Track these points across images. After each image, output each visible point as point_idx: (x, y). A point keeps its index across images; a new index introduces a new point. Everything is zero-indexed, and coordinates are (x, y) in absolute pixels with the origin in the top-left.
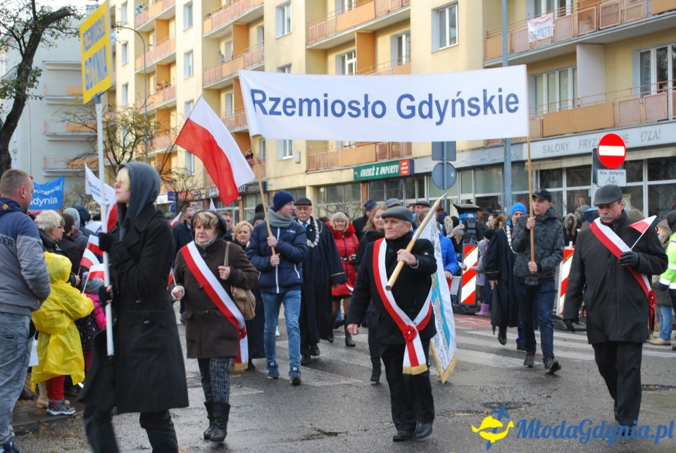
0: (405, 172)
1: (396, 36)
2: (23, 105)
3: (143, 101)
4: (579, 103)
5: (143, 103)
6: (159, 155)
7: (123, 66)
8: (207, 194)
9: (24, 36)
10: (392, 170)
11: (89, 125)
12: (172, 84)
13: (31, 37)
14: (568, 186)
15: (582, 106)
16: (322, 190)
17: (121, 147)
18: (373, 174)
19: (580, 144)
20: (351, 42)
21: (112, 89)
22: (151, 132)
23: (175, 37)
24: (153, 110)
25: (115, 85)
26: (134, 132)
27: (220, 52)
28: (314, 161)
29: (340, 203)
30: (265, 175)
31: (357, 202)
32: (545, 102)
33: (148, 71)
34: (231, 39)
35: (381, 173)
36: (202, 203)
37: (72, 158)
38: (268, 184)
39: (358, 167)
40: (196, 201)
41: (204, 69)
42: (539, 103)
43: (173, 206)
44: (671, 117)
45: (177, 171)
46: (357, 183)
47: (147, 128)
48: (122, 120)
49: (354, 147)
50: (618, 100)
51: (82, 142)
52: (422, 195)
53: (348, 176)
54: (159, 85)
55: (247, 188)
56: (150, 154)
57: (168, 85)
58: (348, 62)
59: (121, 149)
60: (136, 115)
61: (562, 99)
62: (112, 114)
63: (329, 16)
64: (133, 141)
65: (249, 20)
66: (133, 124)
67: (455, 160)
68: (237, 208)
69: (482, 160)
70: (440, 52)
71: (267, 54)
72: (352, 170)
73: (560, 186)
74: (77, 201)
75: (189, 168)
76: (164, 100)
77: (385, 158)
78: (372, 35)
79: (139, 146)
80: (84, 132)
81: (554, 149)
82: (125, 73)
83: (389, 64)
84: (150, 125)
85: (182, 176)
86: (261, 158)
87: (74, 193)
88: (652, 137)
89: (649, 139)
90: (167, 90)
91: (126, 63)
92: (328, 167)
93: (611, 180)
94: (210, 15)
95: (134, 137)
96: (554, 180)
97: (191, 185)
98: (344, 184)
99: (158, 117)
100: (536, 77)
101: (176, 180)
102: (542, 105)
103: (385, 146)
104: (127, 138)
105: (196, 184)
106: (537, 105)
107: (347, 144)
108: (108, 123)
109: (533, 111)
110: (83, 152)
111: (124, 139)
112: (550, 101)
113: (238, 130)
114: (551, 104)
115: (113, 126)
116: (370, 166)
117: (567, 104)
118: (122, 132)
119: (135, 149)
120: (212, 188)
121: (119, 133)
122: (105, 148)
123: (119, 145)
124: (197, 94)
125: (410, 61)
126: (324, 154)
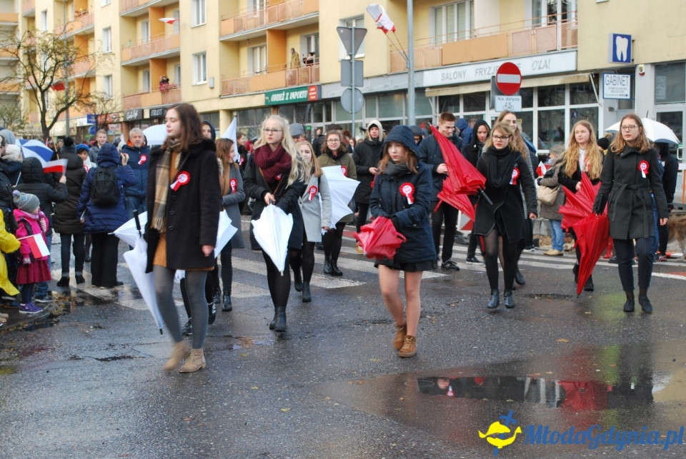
0: (313, 98)
3: (63, 27)
4: (476, 34)
5: (63, 29)
6: (78, 79)
8: (124, 117)
10: (301, 95)
11: (10, 50)
12: (90, 11)
14: (465, 111)
15: (478, 37)
16: (235, 114)
17: (41, 71)
18: (283, 99)
19: (476, 73)
21: (31, 15)
22: (71, 57)
24: (72, 36)
25: (34, 12)
26: (53, 57)
28: (227, 86)
29: (252, 127)
30: (180, 99)
32: (444, 32)
35: (291, 98)
36: (120, 125)
39: (269, 93)
40: (115, 123)
42: (438, 34)
43: (92, 129)
44: (559, 48)
45: (97, 95)
46: (268, 107)
47: (67, 54)
48: (43, 46)
49: (265, 73)
50: (511, 32)
51: (4, 66)
52: (329, 119)
53: (259, 101)
54: (77, 12)
56: (71, 78)
57: (85, 13)
59: (42, 74)
60: (55, 41)
61: (460, 30)
62: (33, 39)
64: (54, 66)
66: (54, 50)
69: (386, 86)
72: (263, 95)
73: (458, 111)
75: (107, 93)
76: (82, 27)
77: (294, 84)
79: (59, 71)
80: (5, 57)
81: (452, 77)
84: (70, 51)
85: (102, 100)
86: (177, 83)
88: (541, 66)
89: (540, 68)
90: (84, 18)
92: (241, 93)
93: (508, 105)
95: (54, 62)
96: (451, 105)
97: (111, 108)
98: (255, 108)
99: (76, 44)
100: (436, 9)
101: (95, 104)
102: (442, 36)
103: (294, 72)
104: (47, 63)
105: (115, 108)
106: (436, 36)
107: (258, 71)
108: (28, 47)
109: (433, 40)
110: (5, 76)
111: (45, 64)
112: (449, 32)
113: (154, 55)
114: (450, 34)
115: (34, 51)
116: (280, 92)
117: (464, 34)
118: (43, 57)
119: (56, 74)
120: (130, 111)
121: (40, 58)
122: (25, 72)
123: (39, 69)
124: (115, 22)
126: (237, 80)
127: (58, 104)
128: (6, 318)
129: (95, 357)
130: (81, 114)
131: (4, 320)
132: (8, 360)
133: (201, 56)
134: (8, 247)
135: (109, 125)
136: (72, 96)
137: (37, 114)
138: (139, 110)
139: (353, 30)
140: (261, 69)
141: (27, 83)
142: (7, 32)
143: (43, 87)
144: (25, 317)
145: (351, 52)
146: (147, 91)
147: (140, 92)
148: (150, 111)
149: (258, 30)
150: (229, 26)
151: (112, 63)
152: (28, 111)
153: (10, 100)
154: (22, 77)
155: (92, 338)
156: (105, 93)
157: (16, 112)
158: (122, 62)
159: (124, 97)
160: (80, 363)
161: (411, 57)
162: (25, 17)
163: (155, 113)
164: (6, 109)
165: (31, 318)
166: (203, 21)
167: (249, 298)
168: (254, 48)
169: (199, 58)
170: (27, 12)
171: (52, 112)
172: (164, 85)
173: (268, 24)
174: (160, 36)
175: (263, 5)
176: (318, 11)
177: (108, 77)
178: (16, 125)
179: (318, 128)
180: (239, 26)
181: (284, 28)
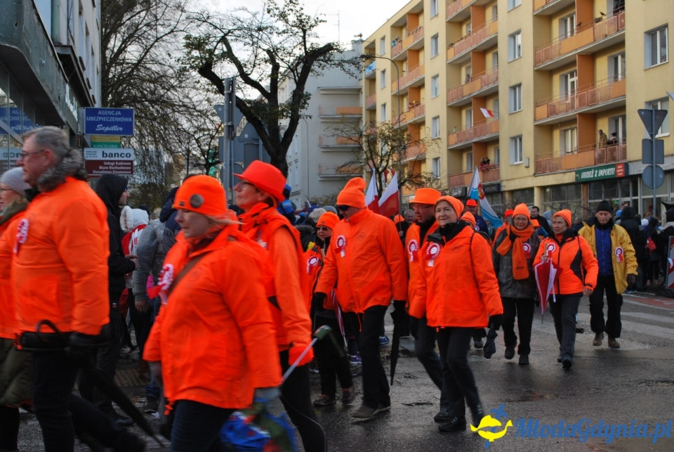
0: (620, 174)
1: (612, 56)
2: (297, 123)
3: (397, 117)
5: (397, 119)
6: (410, 161)
7: (382, 89)
9: (298, 67)
10: (609, 172)
11: (353, 138)
12: (422, 103)
13: (303, 69)
16: (548, 190)
17: (379, 156)
18: (592, 176)
20: (573, 63)
21: (373, 108)
22: (404, 143)
23: (424, 64)
24: (406, 125)
25: (375, 106)
26: (390, 143)
28: (541, 166)
29: (563, 201)
30: (499, 177)
31: (578, 200)
33: (401, 93)
34: (471, 64)
35: (599, 175)
37: (340, 165)
38: (502, 185)
39: (579, 170)
41: (448, 90)
45: (425, 176)
46: (578, 184)
47: (401, 140)
48: (380, 134)
49: (576, 153)
51: (348, 152)
52: (635, 194)
53: (569, 178)
54: (411, 104)
56: (404, 161)
57: (418, 104)
58: (570, 80)
59: (379, 158)
60: (391, 129)
62: (373, 129)
63: (554, 41)
64: (389, 151)
65: (485, 48)
66: (389, 137)
67: (663, 163)
70: (652, 69)
71: (500, 76)
72: (574, 173)
75: (435, 173)
76: (415, 117)
77: (603, 162)
78: (591, 57)
79: (394, 155)
80: (349, 144)
82: (384, 95)
83: (606, 81)
84: (403, 138)
85: (429, 179)
86: (496, 163)
90: (417, 108)
91: (385, 87)
92: (553, 170)
94: (453, 44)
95: (390, 148)
99: (409, 132)
101: (423, 183)
103: (603, 151)
104: (385, 148)
105: (440, 186)
107: (570, 151)
108: (368, 136)
111: (382, 149)
113: (476, 140)
115: (374, 139)
116: (589, 170)
118: (380, 144)
119: (391, 158)
120: (455, 189)
122: (366, 157)
123: (377, 154)
124: (442, 111)
125: (625, 78)
126: (549, 160)
133: (518, 139)
136: (405, 177)
138: (462, 188)
139: (654, 112)
140: (572, 148)
142: (351, 123)
143: (380, 169)
145: (652, 131)
146: (470, 171)
147: (463, 172)
149: (571, 114)
150: (543, 110)
151: (439, 147)
154: (363, 161)
156: (431, 173)
158: (448, 146)
159: (450, 177)
162: (368, 110)
168: (566, 131)
170: (369, 106)
172: (484, 165)
173: (578, 109)
174: (481, 122)
175: (574, 91)
176: (625, 95)
177: (436, 159)
179: (625, 202)
180: (552, 111)
181: (593, 112)
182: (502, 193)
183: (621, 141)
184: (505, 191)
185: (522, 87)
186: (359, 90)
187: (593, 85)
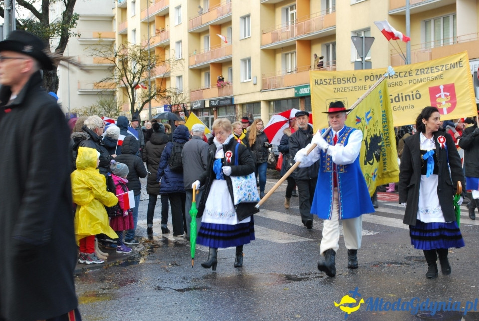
2: (67, 41)
3: (147, 41)
4: (458, 40)
5: (147, 43)
6: (158, 79)
7: (132, 17)
8: (191, 107)
11: (109, 58)
12: (166, 28)
15: (459, 42)
16: (272, 103)
17: (131, 73)
21: (125, 33)
22: (153, 63)
24: (154, 48)
25: (127, 31)
26: (140, 63)
27: (200, 7)
28: (266, 83)
30: (231, 93)
32: (432, 39)
33: (150, 21)
37: (98, 81)
38: (234, 99)
39: (298, 87)
41: (190, 20)
42: (428, 41)
45: (171, 91)
46: (297, 99)
47: (150, 61)
48: (133, 55)
49: (295, 73)
51: (105, 70)
53: (290, 94)
54: (157, 30)
55: (219, 102)
56: (152, 78)
57: (163, 31)
58: (290, 13)
59: (132, 75)
60: (142, 51)
61: (445, 37)
62: (125, 50)
64: (140, 69)
66: (141, 58)
68: (212, 116)
70: (357, 5)
71: (233, 8)
72: (294, 89)
74: (101, 112)
75: (179, 88)
76: (161, 41)
79: (144, 73)
80: (105, 63)
82: (134, 22)
83: (320, 14)
84: (152, 58)
85: (175, 94)
86: (229, 81)
87: (100, 106)
90: (163, 34)
91: (135, 16)
92: (276, 88)
95: (141, 66)
97: (181, 100)
98: (287, 99)
99: (157, 53)
100: (426, 22)
101: (170, 97)
102: (430, 42)
104: (136, 67)
105: (184, 100)
106: (427, 42)
107: (290, 71)
108: (123, 56)
109: (424, 46)
110: (106, 77)
111: (134, 68)
112: (436, 40)
113: (212, 61)
114: (437, 41)
115: (126, 59)
117: (449, 41)
118: (133, 63)
119: (142, 75)
120: (195, 102)
121: (131, 63)
122: (120, 74)
123: (130, 72)
124: (184, 36)
125: (335, 11)
126: (274, 78)
127: (143, 98)
128: (107, 256)
129: (173, 288)
130: (159, 105)
131: (106, 258)
132: (108, 289)
133: (247, 61)
134: (108, 202)
135: (180, 113)
136: (153, 92)
137: (128, 105)
138: (201, 101)
139: (364, 39)
140: (291, 70)
141: (122, 83)
142: (108, 45)
143: (133, 85)
144: (121, 256)
145: (362, 55)
146: (207, 87)
147: (202, 88)
148: (210, 102)
149: (290, 40)
150: (268, 38)
151: (182, 66)
152: (122, 103)
153: (109, 95)
154: (118, 77)
155: (170, 273)
156: (177, 89)
157: (113, 104)
158: (189, 66)
159: (191, 92)
160: (162, 292)
161: (408, 58)
162: (120, 34)
163: (213, 104)
164: (106, 101)
165: (125, 256)
166: (249, 35)
167: (289, 243)
168: (286, 54)
169: (246, 63)
170: (122, 31)
171: (139, 103)
172: (220, 83)
173: (297, 36)
174: (218, 47)
175: (294, 22)
176: (335, 26)
177: (179, 77)
178: (113, 113)
180: (275, 39)
181: (309, 39)
182: (235, 106)
183: (331, 63)
184: (237, 104)
185: (251, 17)
186: (113, 18)
187: (309, 17)
